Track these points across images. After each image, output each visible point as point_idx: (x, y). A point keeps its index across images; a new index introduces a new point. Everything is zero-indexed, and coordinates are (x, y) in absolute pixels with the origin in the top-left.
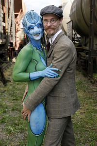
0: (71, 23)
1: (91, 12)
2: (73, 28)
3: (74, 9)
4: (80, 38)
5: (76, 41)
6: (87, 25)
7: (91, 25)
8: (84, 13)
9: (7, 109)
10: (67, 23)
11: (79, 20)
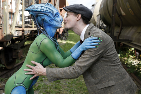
0: (99, 16)
1: (113, 6)
2: (100, 19)
3: (102, 6)
4: (106, 27)
5: (103, 29)
6: (111, 17)
7: (113, 17)
8: (109, 8)
9: (44, 78)
10: (97, 16)
11: (105, 14)
